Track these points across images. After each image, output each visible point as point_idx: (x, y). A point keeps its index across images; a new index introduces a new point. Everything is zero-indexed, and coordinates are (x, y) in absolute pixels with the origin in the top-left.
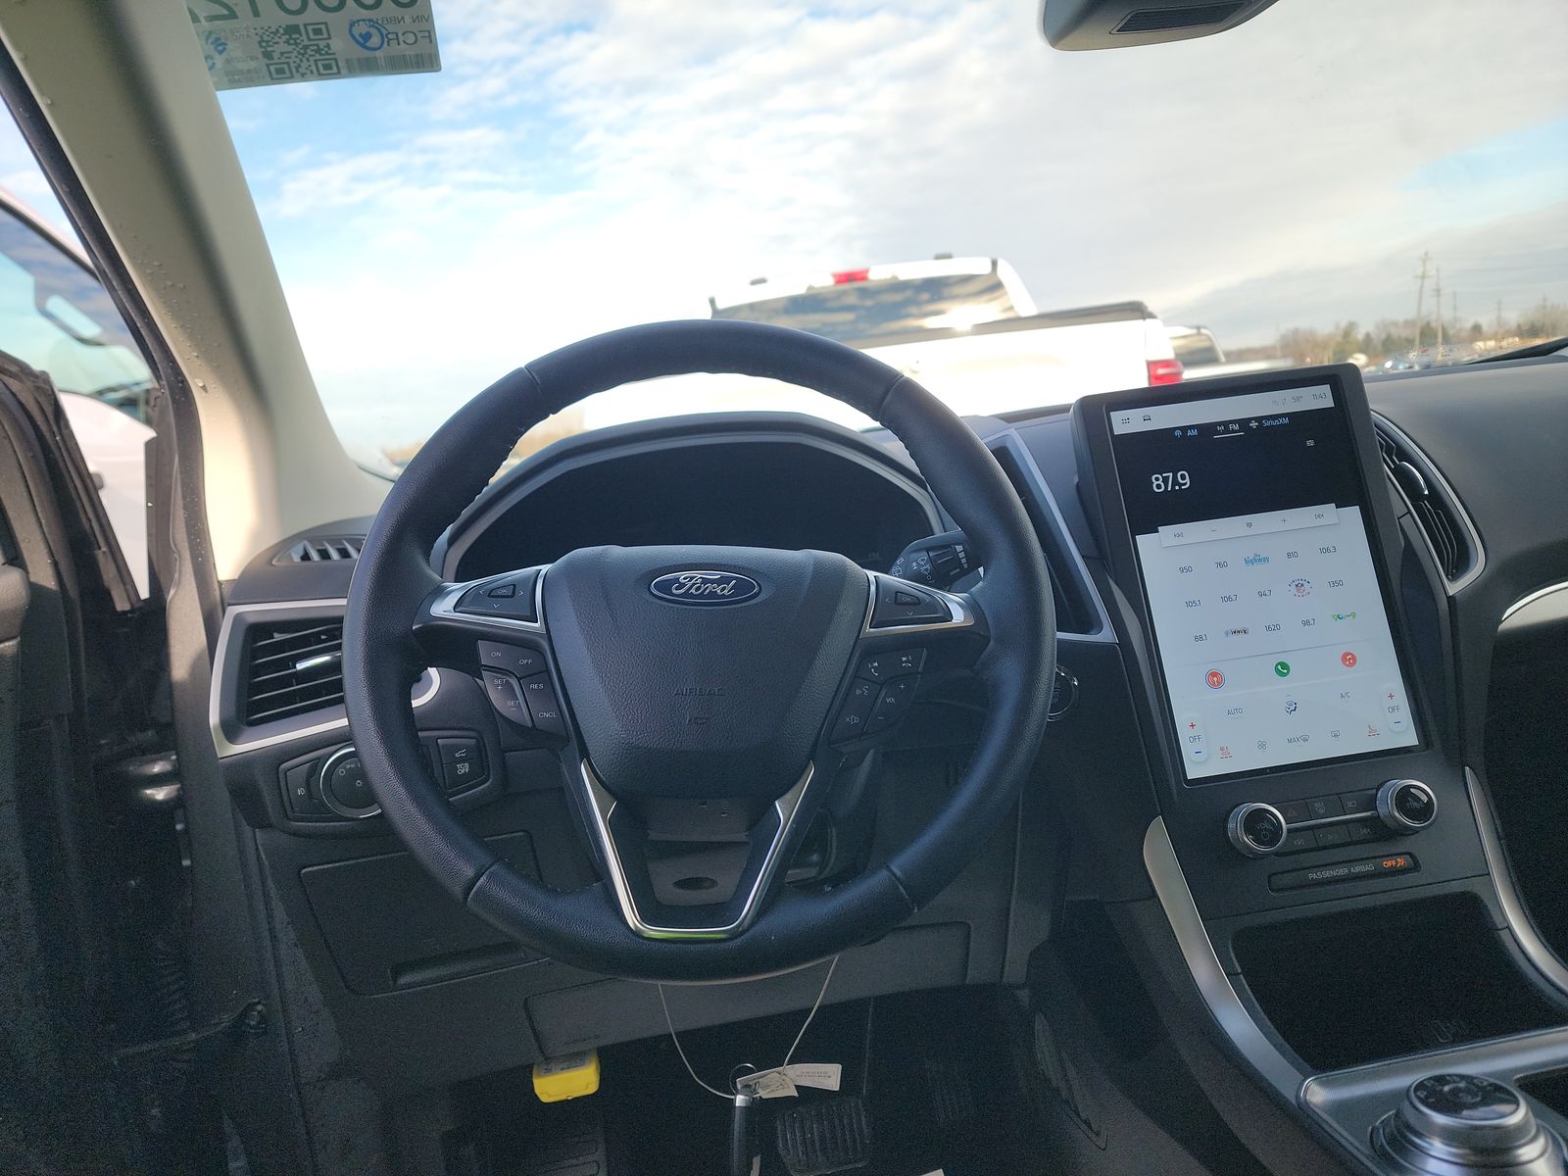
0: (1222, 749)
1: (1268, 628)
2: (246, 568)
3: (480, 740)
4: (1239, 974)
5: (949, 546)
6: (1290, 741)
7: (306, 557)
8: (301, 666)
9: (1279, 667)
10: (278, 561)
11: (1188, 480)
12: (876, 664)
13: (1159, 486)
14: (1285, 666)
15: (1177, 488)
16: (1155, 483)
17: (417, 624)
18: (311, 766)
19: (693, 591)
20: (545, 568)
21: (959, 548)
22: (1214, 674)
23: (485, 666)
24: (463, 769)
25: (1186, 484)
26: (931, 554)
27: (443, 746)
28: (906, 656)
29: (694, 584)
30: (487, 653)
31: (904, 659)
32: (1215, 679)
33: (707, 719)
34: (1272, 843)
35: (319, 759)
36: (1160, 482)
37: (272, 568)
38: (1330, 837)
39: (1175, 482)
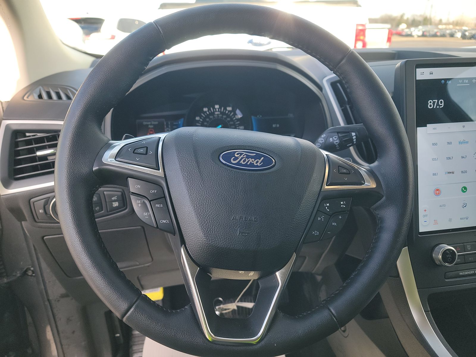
0: (435, 221)
1: (462, 172)
2: (14, 96)
3: (123, 193)
4: (429, 311)
5: (348, 132)
6: (461, 219)
7: (40, 97)
8: (39, 153)
9: (463, 189)
10: (28, 97)
11: (443, 104)
12: (328, 205)
13: (431, 106)
14: (465, 188)
15: (438, 107)
16: (430, 104)
17: (96, 167)
18: (46, 200)
19: (242, 162)
20: (162, 136)
21: (353, 134)
22: (438, 190)
23: (132, 193)
24: (116, 204)
25: (442, 106)
26: (340, 135)
27: (107, 195)
28: (343, 202)
29: (242, 158)
30: (134, 186)
31: (342, 203)
32: (438, 192)
33: (248, 233)
34: (450, 263)
35: (49, 197)
36: (431, 104)
37: (24, 101)
38: (470, 259)
39: (438, 104)
